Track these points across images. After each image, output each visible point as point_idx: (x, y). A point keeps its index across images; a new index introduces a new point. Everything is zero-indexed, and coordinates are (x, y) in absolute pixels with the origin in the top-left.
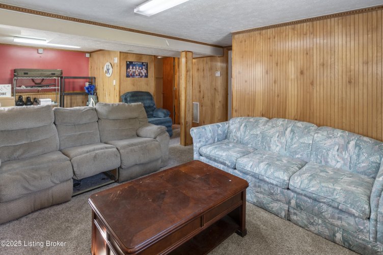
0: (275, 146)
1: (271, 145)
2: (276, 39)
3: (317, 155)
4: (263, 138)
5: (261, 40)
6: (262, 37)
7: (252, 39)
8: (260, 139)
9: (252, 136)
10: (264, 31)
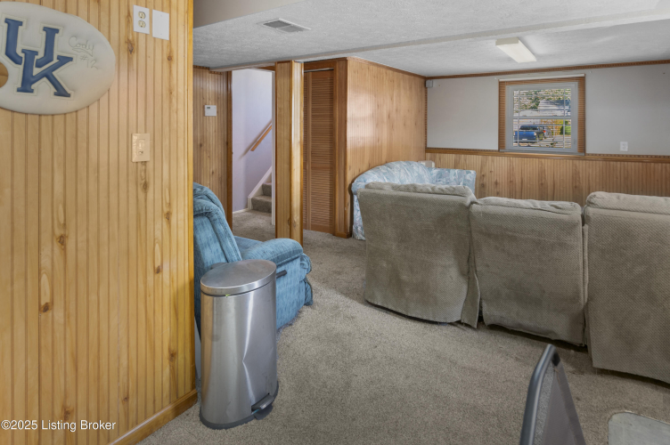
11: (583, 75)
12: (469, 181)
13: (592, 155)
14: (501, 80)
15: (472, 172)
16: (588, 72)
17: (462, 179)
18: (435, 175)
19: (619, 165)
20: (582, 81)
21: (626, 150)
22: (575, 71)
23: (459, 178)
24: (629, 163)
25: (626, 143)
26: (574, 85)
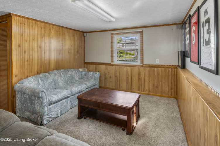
0: (60, 83)
1: (59, 83)
2: (45, 29)
3: (73, 79)
4: (54, 82)
5: (37, 27)
6: (37, 25)
7: (30, 24)
8: (53, 83)
9: (49, 84)
10: (38, 22)
11: (142, 30)
12: (96, 77)
13: (146, 65)
14: (111, 33)
15: (98, 73)
16: (144, 29)
17: (93, 76)
18: (83, 75)
19: (155, 70)
20: (142, 33)
21: (158, 63)
22: (139, 29)
23: (92, 76)
24: (159, 68)
25: (158, 60)
26: (139, 35)
